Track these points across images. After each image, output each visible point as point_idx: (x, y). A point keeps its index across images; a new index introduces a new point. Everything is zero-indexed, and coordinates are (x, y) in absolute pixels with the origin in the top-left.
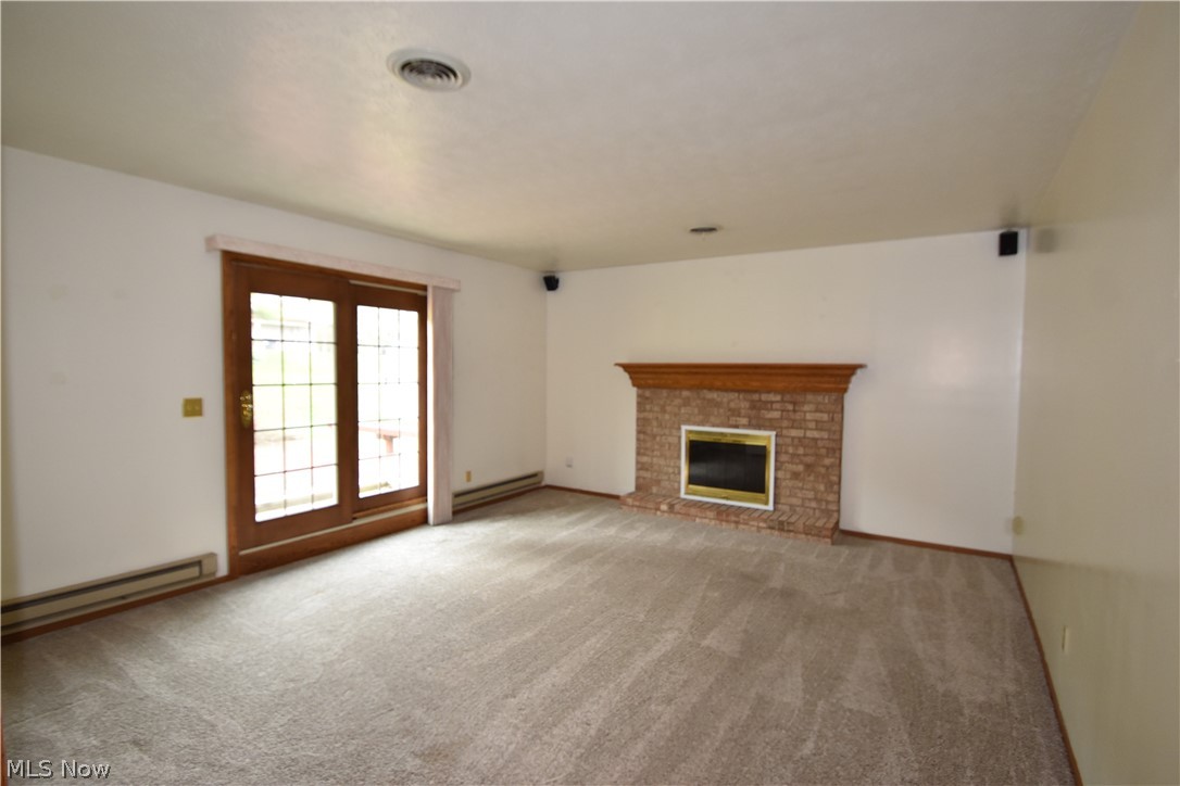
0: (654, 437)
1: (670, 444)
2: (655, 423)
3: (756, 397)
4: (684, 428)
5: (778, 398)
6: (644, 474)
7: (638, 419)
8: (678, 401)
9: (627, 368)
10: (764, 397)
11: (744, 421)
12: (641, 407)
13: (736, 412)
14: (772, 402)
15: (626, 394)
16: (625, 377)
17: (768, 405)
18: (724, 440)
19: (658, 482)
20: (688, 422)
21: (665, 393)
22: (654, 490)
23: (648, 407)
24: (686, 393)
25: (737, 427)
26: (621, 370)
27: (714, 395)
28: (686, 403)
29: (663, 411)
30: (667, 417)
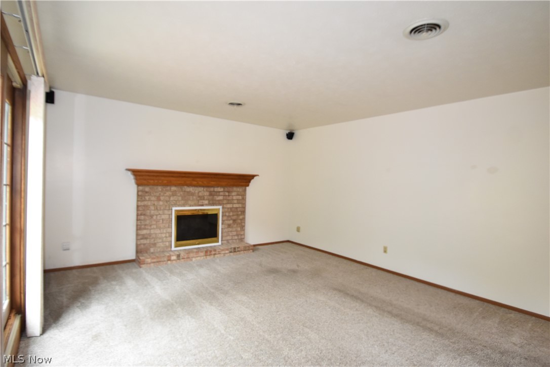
0: (152, 216)
1: (163, 220)
2: (152, 208)
3: (212, 189)
4: (174, 209)
5: (222, 190)
7: (138, 206)
8: (168, 193)
10: (216, 189)
11: (206, 202)
12: (140, 197)
13: (202, 198)
14: (219, 192)
15: (130, 188)
16: (131, 177)
17: (218, 193)
19: (155, 245)
20: (175, 205)
21: (160, 188)
22: (152, 250)
23: (147, 198)
24: (173, 188)
25: (202, 205)
26: (129, 173)
27: (191, 189)
28: (174, 194)
29: (159, 199)
30: (161, 203)
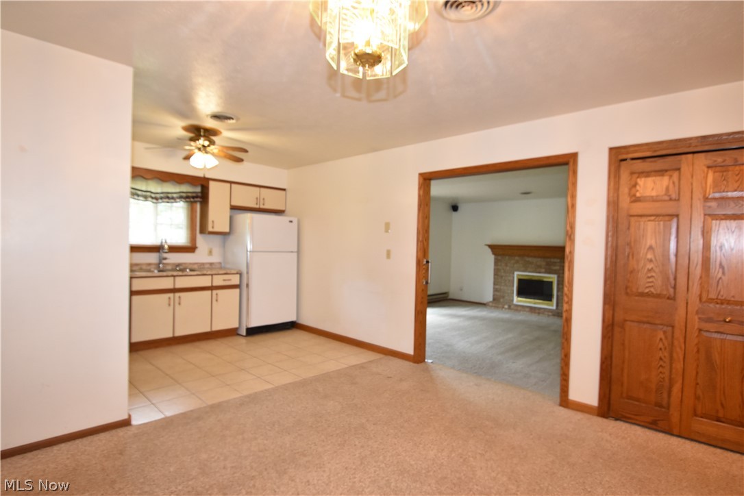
0: (502, 277)
1: (509, 281)
2: (502, 271)
3: (548, 260)
4: (516, 273)
5: (559, 260)
6: (496, 293)
7: (495, 270)
8: (513, 262)
9: (491, 246)
10: (552, 260)
11: (543, 270)
12: (496, 262)
13: (540, 267)
14: (556, 263)
15: (490, 258)
16: (489, 251)
17: (554, 264)
18: (534, 278)
19: (503, 297)
20: (518, 270)
21: (507, 257)
22: (502, 300)
23: (499, 264)
24: (517, 258)
25: (540, 273)
26: (487, 247)
27: (530, 259)
28: (517, 262)
29: (506, 266)
30: (508, 268)
